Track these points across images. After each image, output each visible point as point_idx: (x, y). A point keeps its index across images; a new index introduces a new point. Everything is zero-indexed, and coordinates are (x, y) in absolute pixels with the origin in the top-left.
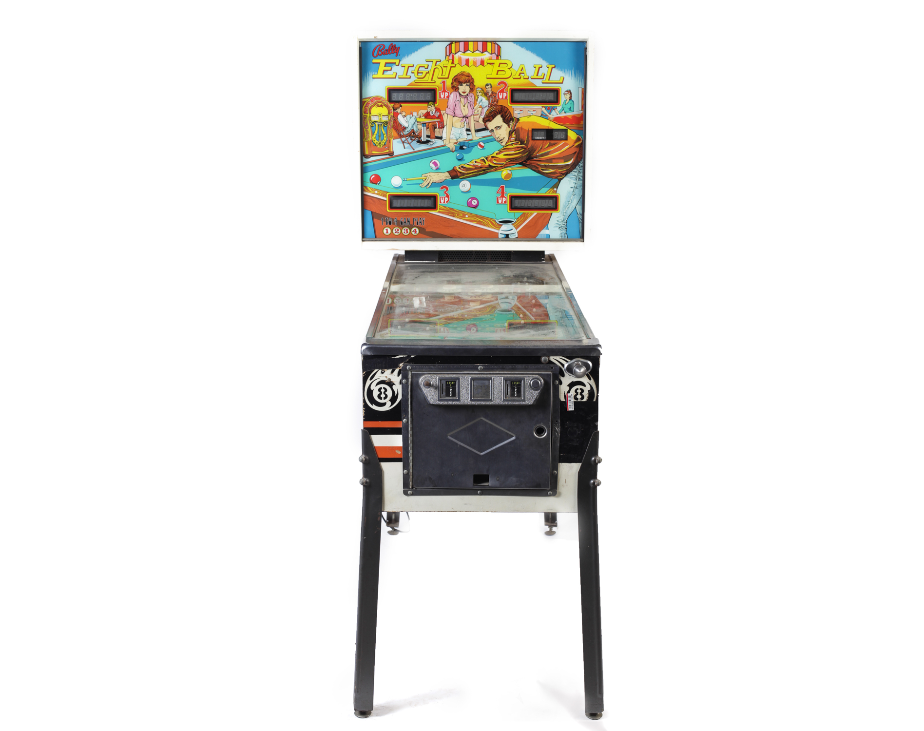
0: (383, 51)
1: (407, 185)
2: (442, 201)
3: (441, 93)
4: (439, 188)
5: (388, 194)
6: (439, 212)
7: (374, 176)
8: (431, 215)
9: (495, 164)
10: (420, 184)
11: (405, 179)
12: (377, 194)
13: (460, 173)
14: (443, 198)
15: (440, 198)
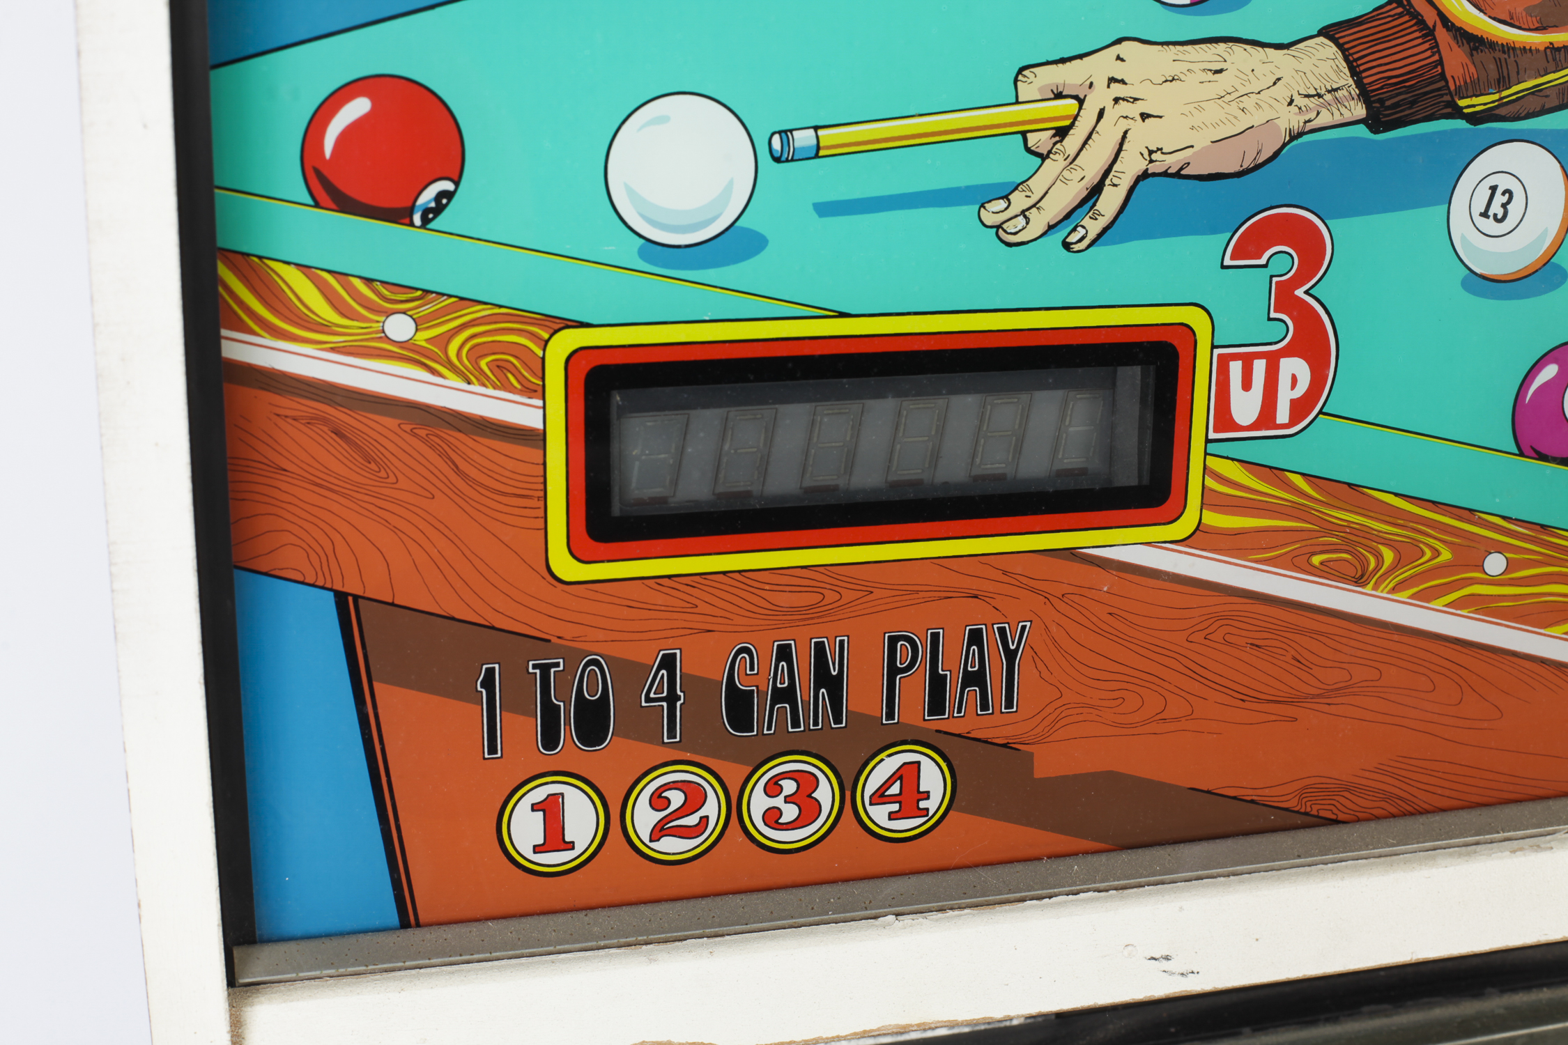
1: (826, 209)
2: (1245, 407)
4: (1214, 245)
5: (567, 342)
6: (1200, 538)
7: (359, 107)
8: (1106, 582)
10: (982, 196)
11: (804, 139)
12: (409, 353)
13: (1473, 42)
14: (1260, 366)
15: (1224, 362)
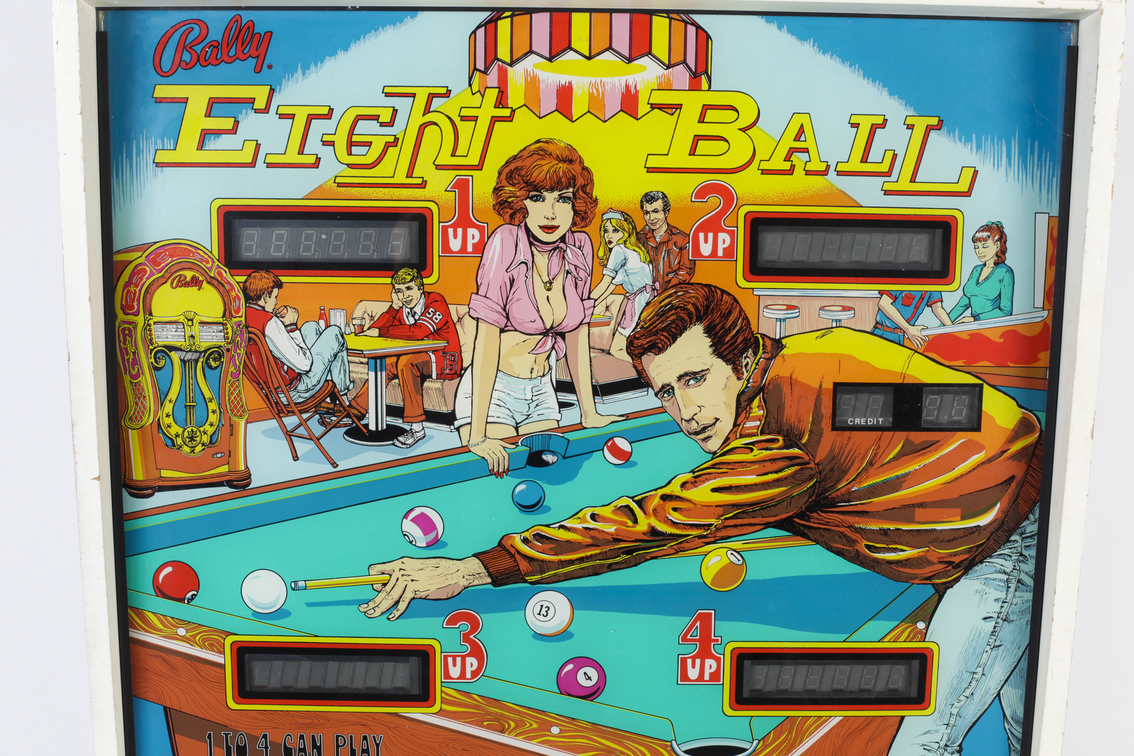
0: (198, 49)
1: (309, 605)
2: (455, 672)
3: (451, 231)
4: (439, 621)
5: (230, 640)
6: (441, 713)
7: (169, 570)
8: (408, 724)
9: (674, 524)
10: (360, 603)
11: (302, 584)
12: (184, 639)
13: (530, 559)
14: (459, 660)
15: (446, 658)
